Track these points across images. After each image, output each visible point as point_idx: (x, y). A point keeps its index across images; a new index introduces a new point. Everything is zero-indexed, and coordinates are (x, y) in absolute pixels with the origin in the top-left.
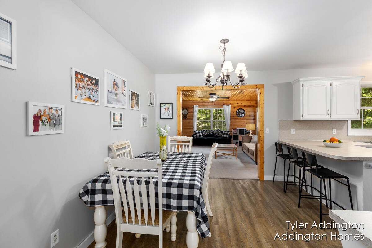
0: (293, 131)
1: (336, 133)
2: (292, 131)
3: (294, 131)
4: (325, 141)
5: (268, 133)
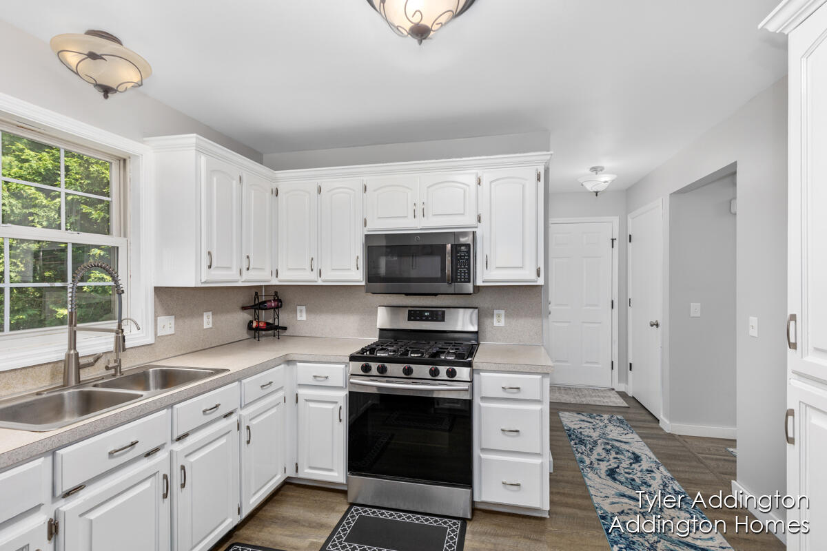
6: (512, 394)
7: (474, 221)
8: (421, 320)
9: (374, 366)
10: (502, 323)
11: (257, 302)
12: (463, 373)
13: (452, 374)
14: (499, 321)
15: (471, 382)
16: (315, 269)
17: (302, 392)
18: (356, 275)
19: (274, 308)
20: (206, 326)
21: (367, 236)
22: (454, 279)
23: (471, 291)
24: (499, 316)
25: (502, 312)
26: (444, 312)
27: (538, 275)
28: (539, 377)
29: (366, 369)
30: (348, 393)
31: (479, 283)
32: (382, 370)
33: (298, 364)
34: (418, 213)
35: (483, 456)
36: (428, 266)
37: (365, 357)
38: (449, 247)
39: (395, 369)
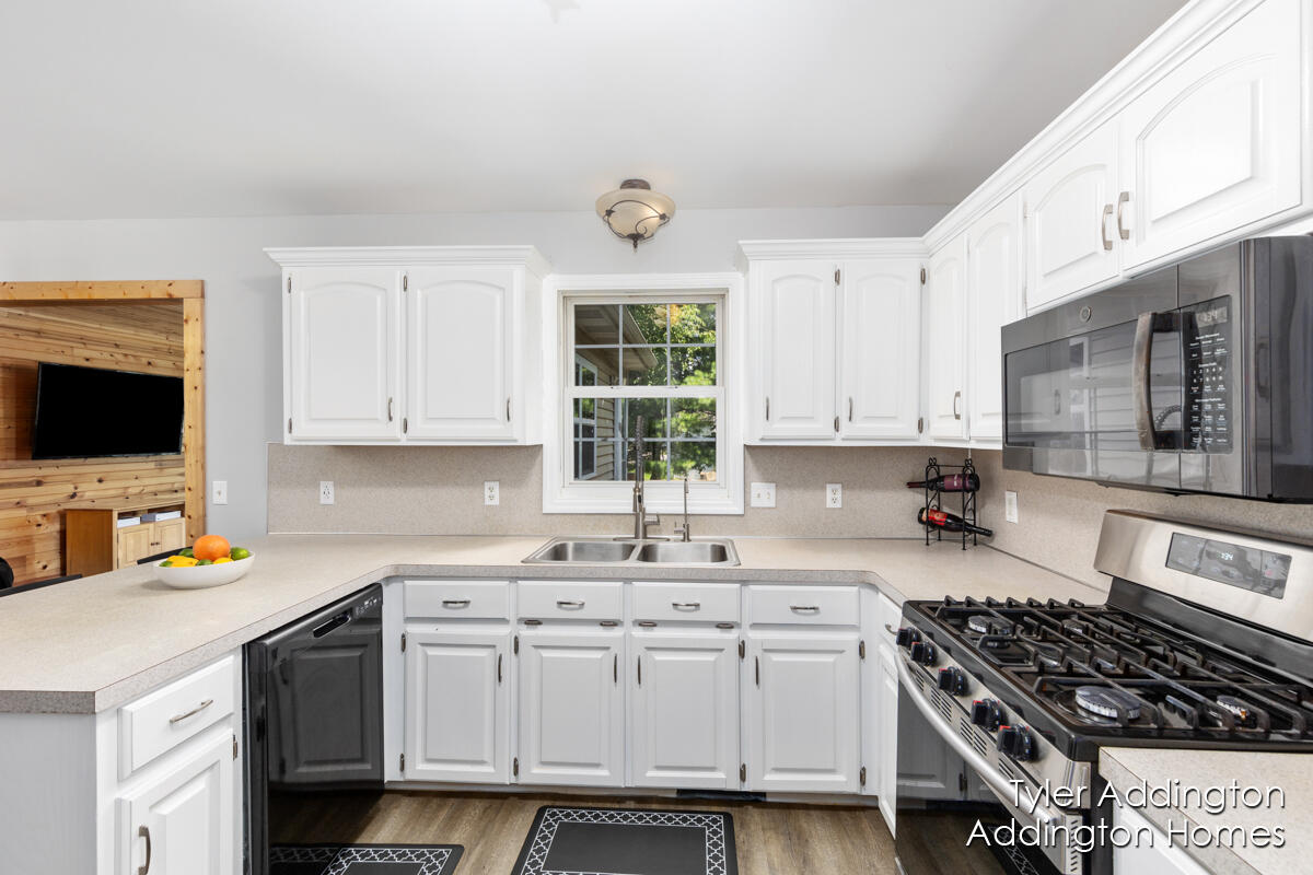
0: (327, 493)
1: (496, 502)
2: (322, 491)
3: (332, 492)
5: (225, 502)
11: (931, 477)
19: (965, 491)
20: (829, 504)
21: (1004, 330)
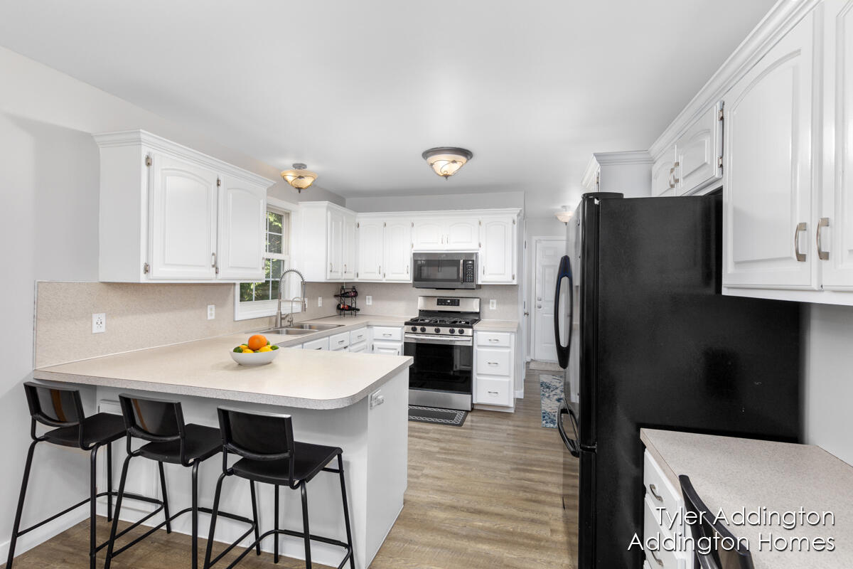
0: (99, 324)
1: (213, 318)
2: (95, 322)
3: (104, 321)
4: (238, 350)
6: (495, 345)
7: (477, 247)
8: (445, 305)
9: (419, 328)
10: (495, 308)
11: (343, 292)
12: (468, 331)
13: (461, 332)
14: (492, 307)
15: (473, 336)
16: (382, 274)
17: (377, 344)
18: (407, 276)
19: (352, 297)
20: (319, 305)
21: (414, 254)
22: (464, 280)
23: (475, 287)
24: (493, 303)
25: (495, 301)
26: (459, 300)
27: (514, 279)
28: (509, 334)
29: (414, 329)
30: (403, 344)
31: (480, 283)
32: (423, 330)
33: (375, 327)
34: (445, 240)
35: (478, 378)
36: (449, 272)
37: (413, 323)
38: (462, 261)
39: (430, 329)
